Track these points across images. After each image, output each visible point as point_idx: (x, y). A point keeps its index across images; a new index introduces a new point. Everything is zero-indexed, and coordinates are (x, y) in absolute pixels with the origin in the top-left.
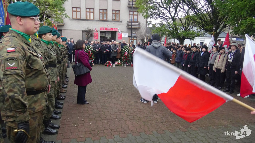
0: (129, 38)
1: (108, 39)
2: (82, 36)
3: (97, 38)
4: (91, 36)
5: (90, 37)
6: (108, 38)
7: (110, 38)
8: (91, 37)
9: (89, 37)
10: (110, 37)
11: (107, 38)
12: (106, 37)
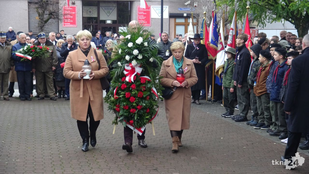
0: (172, 20)
1: (109, 24)
2: (27, 18)
3: (74, 23)
4: (50, 18)
5: (50, 21)
6: (109, 22)
7: (114, 22)
8: (54, 21)
9: (46, 22)
10: (115, 18)
11: (104, 22)
12: (102, 18)
